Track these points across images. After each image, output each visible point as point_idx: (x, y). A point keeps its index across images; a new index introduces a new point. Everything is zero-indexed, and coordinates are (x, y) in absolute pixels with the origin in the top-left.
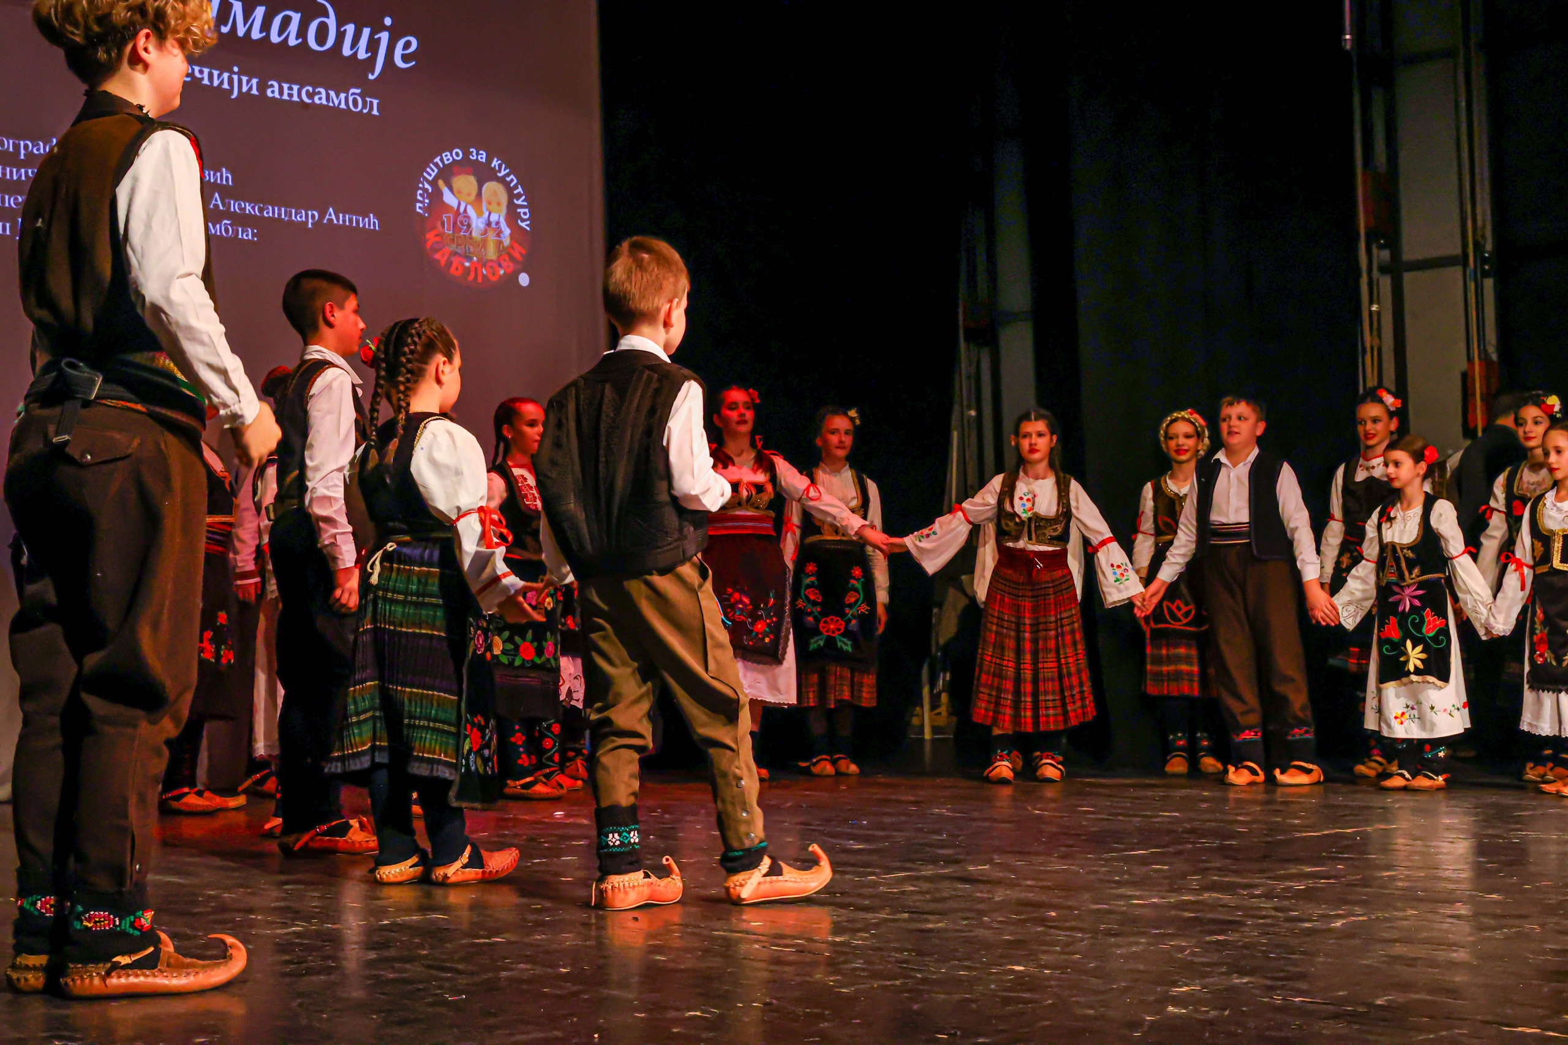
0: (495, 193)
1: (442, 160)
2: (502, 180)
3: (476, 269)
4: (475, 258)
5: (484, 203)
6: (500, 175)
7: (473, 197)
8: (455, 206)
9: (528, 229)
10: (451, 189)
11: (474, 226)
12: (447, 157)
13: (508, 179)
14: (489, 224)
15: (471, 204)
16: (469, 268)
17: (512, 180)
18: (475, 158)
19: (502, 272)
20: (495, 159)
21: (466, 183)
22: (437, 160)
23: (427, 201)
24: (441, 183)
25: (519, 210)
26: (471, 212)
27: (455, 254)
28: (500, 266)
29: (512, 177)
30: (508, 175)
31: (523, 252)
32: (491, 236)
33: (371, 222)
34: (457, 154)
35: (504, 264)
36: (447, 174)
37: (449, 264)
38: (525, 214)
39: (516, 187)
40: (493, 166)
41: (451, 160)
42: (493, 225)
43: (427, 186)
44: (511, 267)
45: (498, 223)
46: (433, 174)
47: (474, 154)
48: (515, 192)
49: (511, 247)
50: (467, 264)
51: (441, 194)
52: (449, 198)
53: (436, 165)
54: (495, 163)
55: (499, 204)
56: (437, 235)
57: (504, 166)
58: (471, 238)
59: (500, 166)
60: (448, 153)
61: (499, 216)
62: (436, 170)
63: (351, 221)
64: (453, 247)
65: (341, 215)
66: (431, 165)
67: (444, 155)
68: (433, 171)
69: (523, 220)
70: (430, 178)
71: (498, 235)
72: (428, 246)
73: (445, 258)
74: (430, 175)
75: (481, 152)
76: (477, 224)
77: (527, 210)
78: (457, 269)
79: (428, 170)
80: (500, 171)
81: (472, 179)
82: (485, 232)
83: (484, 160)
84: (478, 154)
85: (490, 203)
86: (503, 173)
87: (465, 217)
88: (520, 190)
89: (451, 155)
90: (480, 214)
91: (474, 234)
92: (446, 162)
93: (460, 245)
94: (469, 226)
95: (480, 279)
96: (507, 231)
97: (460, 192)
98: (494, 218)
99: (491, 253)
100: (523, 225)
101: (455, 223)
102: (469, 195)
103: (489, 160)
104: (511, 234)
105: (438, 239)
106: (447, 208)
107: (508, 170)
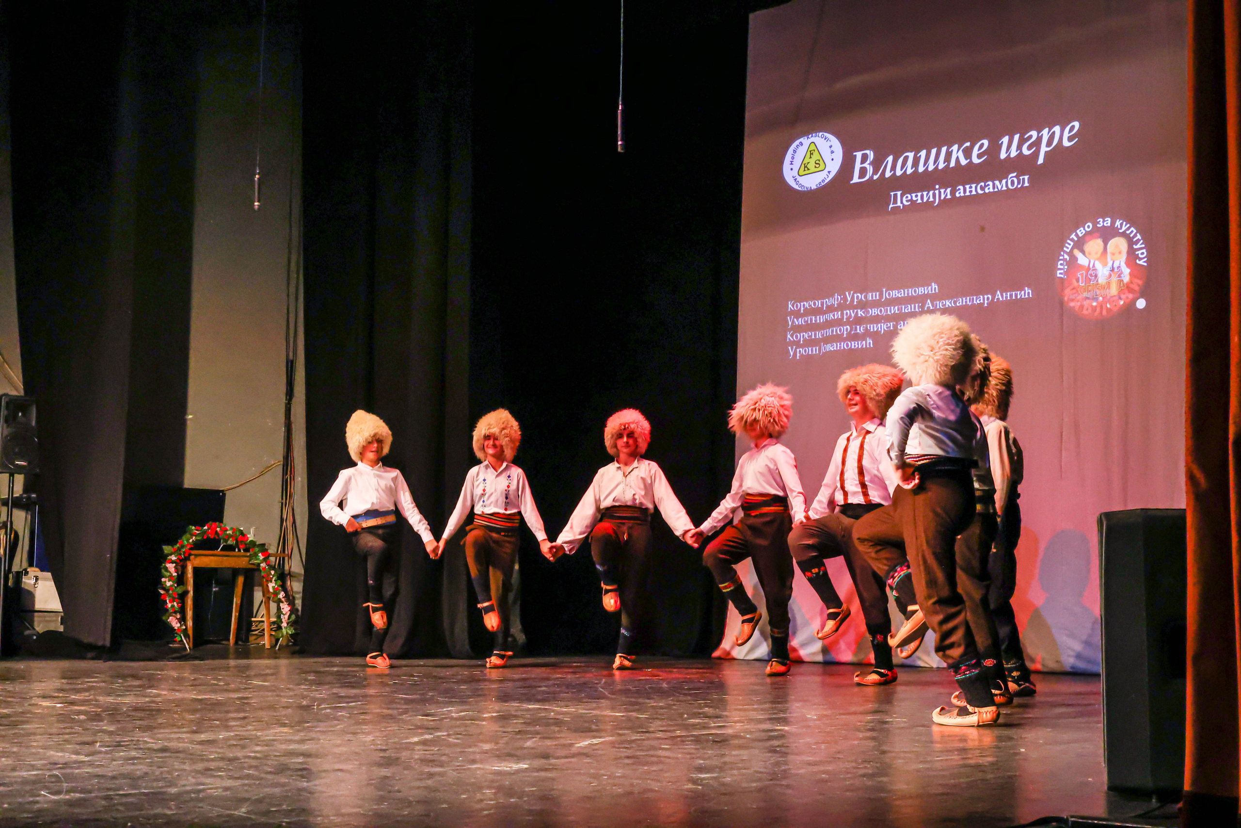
0: (1117, 246)
1: (1077, 235)
2: (1124, 235)
3: (1101, 307)
4: (1101, 298)
5: (1109, 256)
6: (1120, 231)
7: (1099, 254)
8: (1086, 264)
9: (1145, 264)
10: (1083, 252)
11: (1100, 274)
12: (1081, 232)
13: (1128, 232)
14: (1113, 270)
15: (1098, 259)
16: (1096, 307)
17: (1132, 231)
18: (1102, 224)
19: (1122, 303)
20: (1118, 220)
21: (1095, 245)
22: (1073, 236)
23: (1066, 267)
24: (1077, 253)
25: (1137, 253)
26: (1098, 265)
27: (1087, 298)
28: (1120, 298)
29: (1132, 229)
30: (1128, 229)
31: (1140, 282)
32: (1114, 279)
33: (1027, 293)
34: (1089, 227)
35: (1123, 296)
36: (1080, 244)
37: (1082, 307)
38: (1143, 253)
39: (1135, 235)
40: (1116, 226)
41: (1084, 232)
42: (1116, 270)
43: (1066, 257)
44: (1131, 296)
45: (1119, 267)
46: (1070, 247)
47: (1101, 223)
48: (1135, 240)
49: (1131, 282)
50: (1094, 304)
51: (1076, 259)
52: (1082, 260)
53: (1072, 240)
54: (1118, 223)
55: (1120, 253)
56: (1073, 289)
57: (1125, 223)
58: (1098, 284)
59: (1121, 225)
60: (1082, 229)
61: (1121, 261)
62: (1072, 243)
63: (1011, 296)
64: (1085, 294)
65: (1004, 294)
66: (1069, 241)
67: (1078, 231)
68: (1070, 244)
69: (1140, 259)
70: (1068, 251)
71: (1119, 276)
72: (1066, 299)
73: (1079, 304)
74: (1068, 248)
75: (1106, 220)
76: (1103, 272)
77: (1144, 251)
78: (1087, 309)
79: (1067, 245)
80: (1121, 228)
81: (1100, 242)
82: (1110, 275)
83: (1109, 225)
84: (1103, 222)
85: (1113, 254)
86: (1124, 229)
87: (1093, 270)
88: (1139, 237)
89: (1084, 229)
90: (1105, 265)
91: (1100, 281)
92: (1080, 235)
93: (1090, 291)
94: (1096, 276)
95: (1104, 312)
96: (1126, 271)
97: (1090, 254)
98: (1116, 265)
99: (1114, 290)
100: (1141, 262)
101: (1086, 276)
102: (1096, 253)
103: (1113, 223)
104: (1130, 274)
105: (1074, 291)
106: (1081, 267)
107: (1128, 225)
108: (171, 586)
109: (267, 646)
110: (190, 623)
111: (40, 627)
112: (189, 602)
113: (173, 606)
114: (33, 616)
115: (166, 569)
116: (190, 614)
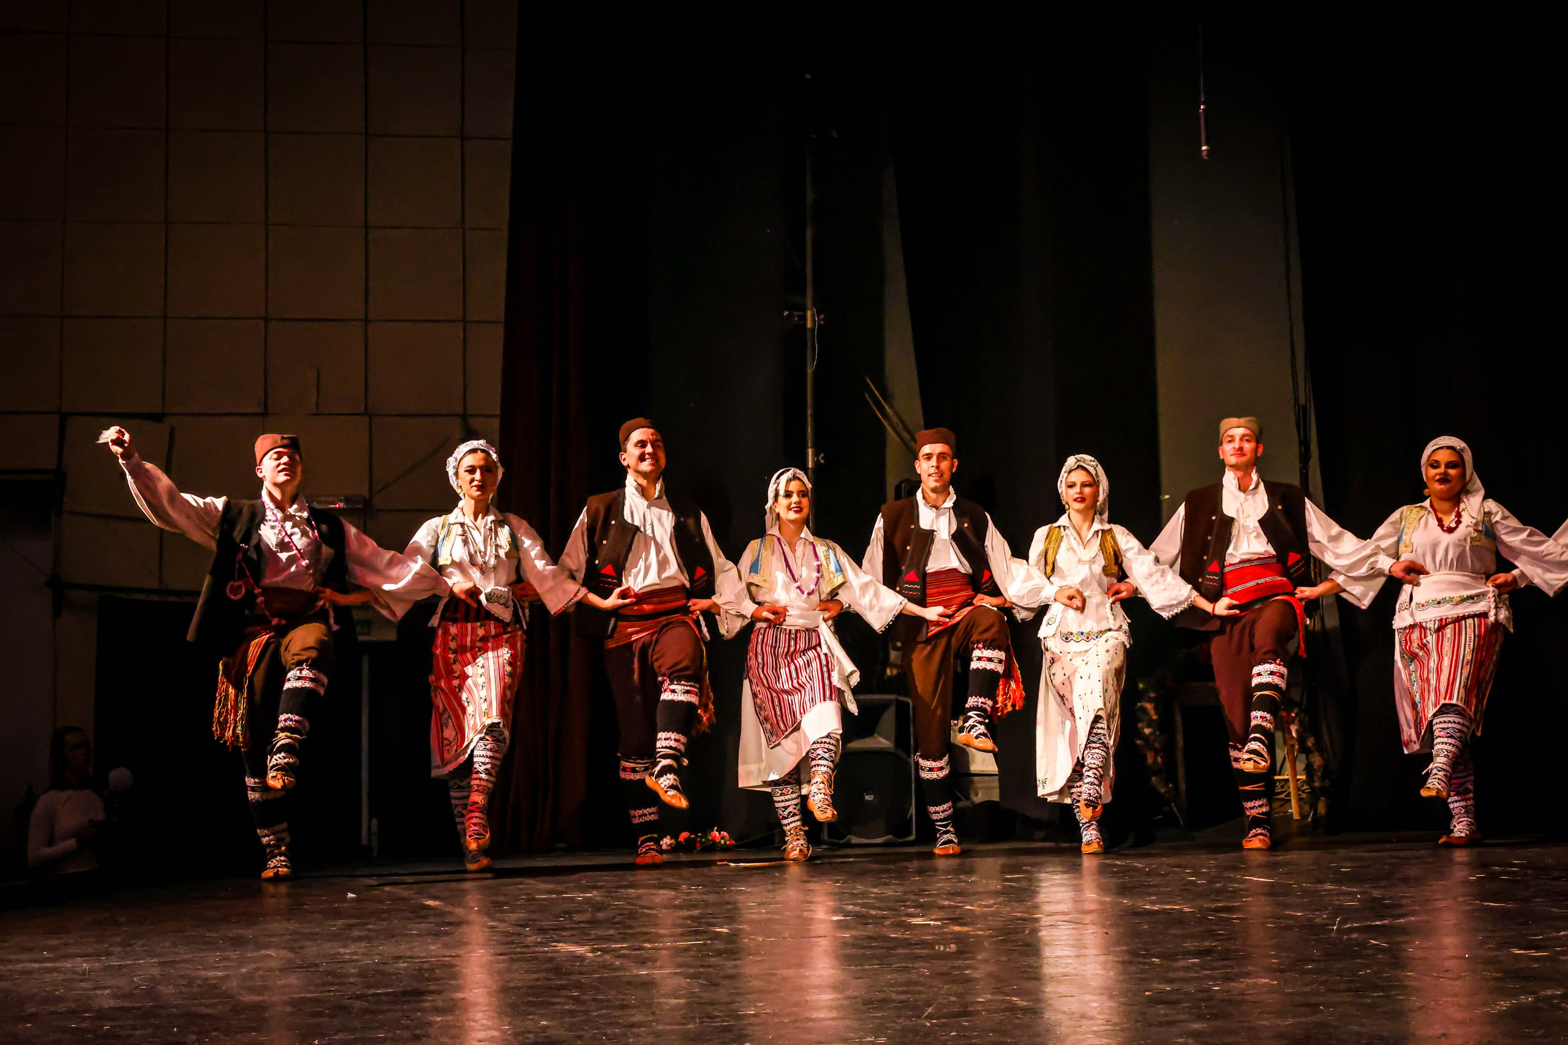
108: (1151, 734)
109: (1296, 817)
110: (1183, 786)
111: (979, 798)
112: (1180, 756)
113: (1155, 762)
114: (972, 782)
115: (1144, 710)
116: (1181, 771)
